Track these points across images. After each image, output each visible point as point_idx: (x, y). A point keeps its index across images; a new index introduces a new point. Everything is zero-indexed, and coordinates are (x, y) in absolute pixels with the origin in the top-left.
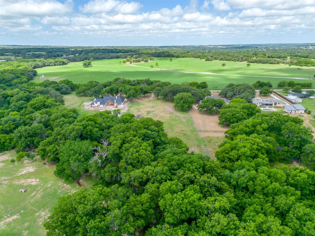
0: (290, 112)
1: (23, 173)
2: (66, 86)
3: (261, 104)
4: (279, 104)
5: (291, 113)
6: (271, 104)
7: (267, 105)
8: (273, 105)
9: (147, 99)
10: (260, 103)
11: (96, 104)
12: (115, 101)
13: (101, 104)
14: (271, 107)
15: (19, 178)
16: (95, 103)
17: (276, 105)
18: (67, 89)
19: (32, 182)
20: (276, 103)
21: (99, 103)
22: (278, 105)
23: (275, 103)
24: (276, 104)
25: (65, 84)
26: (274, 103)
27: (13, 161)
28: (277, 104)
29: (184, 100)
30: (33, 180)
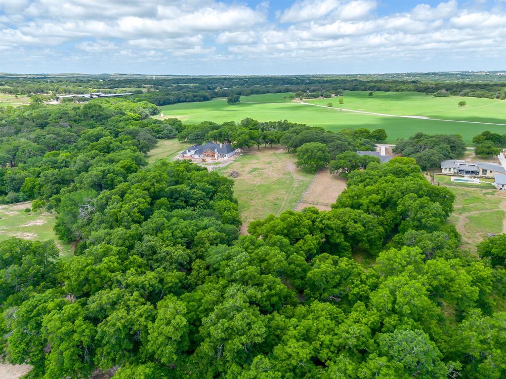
0: (501, 186)
1: (28, 226)
2: (170, 127)
3: (456, 171)
4: (491, 172)
5: (501, 189)
6: (473, 172)
7: (467, 172)
8: (481, 174)
9: (271, 152)
10: (454, 168)
11: (189, 153)
12: (216, 150)
13: (195, 153)
14: (475, 177)
15: (18, 230)
16: (187, 151)
17: (486, 174)
18: (171, 131)
19: (28, 236)
20: (486, 171)
21: (192, 152)
22: (489, 174)
23: (483, 170)
24: (485, 171)
25: (170, 124)
26: (481, 170)
27: (28, 210)
28: (488, 172)
29: (309, 154)
30: (30, 235)
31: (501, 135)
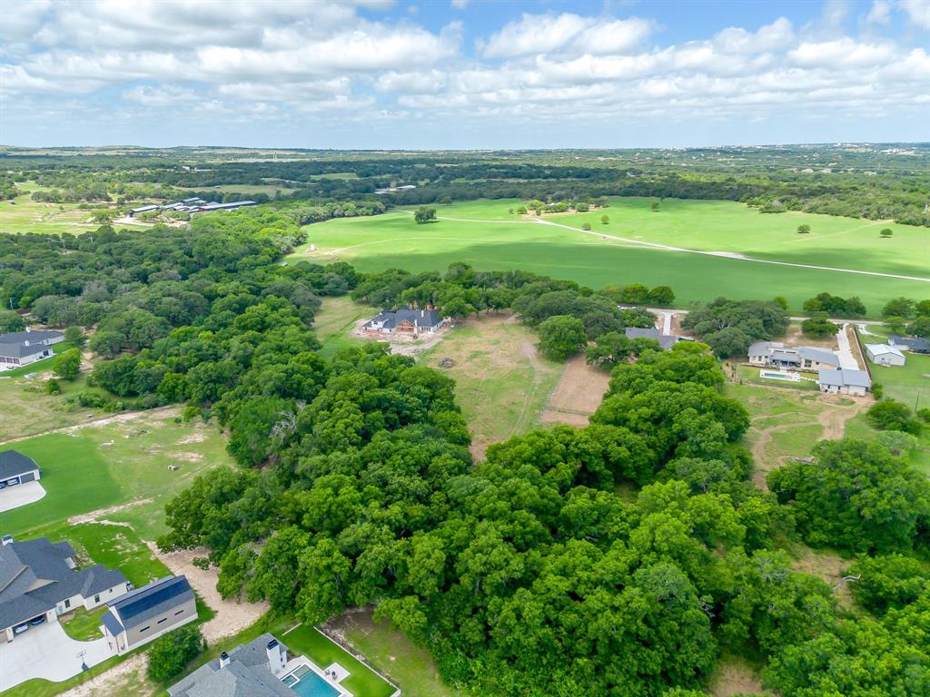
0: (826, 388)
1: (186, 442)
2: (337, 278)
3: (768, 361)
4: (817, 363)
5: (826, 391)
6: (793, 363)
7: (785, 363)
8: (803, 367)
9: (498, 322)
10: (766, 357)
11: (376, 325)
12: (416, 321)
13: (385, 326)
14: (794, 371)
15: (175, 449)
16: (373, 323)
17: (810, 366)
18: (338, 285)
19: (192, 457)
20: (810, 362)
21: (380, 324)
22: (814, 367)
23: (807, 361)
24: (808, 362)
25: (337, 273)
26: (803, 361)
27: (178, 421)
28: (813, 364)
29: (557, 334)
30: (195, 455)
31: (845, 298)
